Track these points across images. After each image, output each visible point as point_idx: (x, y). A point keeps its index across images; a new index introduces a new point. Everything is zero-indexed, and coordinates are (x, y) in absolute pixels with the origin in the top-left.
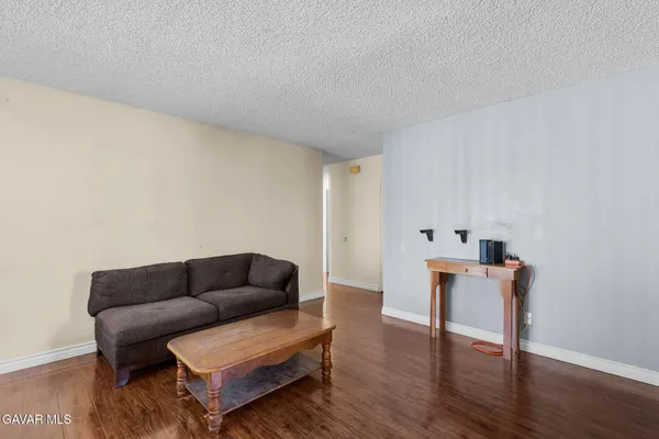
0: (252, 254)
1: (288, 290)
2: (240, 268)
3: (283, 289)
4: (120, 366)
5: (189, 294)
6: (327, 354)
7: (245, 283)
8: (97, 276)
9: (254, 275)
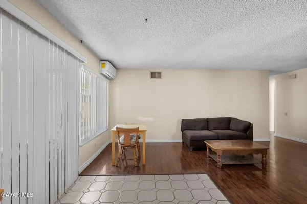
0: (231, 118)
1: (248, 133)
2: (227, 123)
3: (245, 133)
4: (191, 146)
5: (208, 130)
6: (264, 159)
7: (228, 128)
8: (183, 120)
9: (232, 126)
